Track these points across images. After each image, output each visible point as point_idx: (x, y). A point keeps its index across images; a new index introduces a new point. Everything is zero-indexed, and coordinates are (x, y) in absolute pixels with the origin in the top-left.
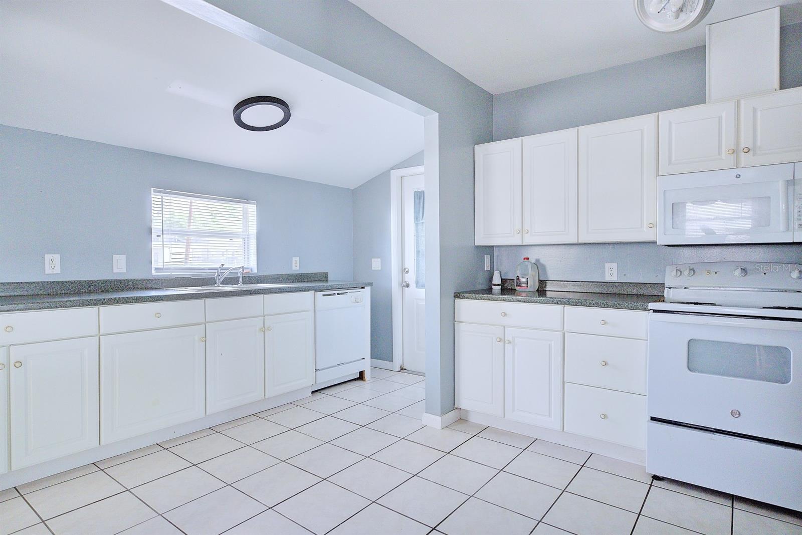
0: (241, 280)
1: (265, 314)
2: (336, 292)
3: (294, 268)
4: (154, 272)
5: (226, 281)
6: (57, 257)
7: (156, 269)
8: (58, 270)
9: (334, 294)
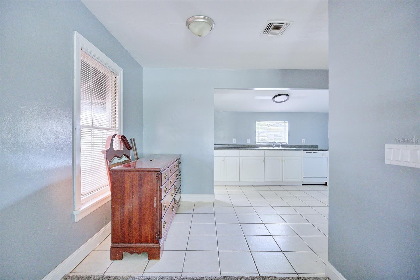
0: (281, 146)
1: (283, 156)
2: (313, 152)
3: (302, 143)
4: (256, 143)
5: (276, 146)
6: (236, 139)
7: (257, 142)
8: (236, 142)
9: (312, 152)
